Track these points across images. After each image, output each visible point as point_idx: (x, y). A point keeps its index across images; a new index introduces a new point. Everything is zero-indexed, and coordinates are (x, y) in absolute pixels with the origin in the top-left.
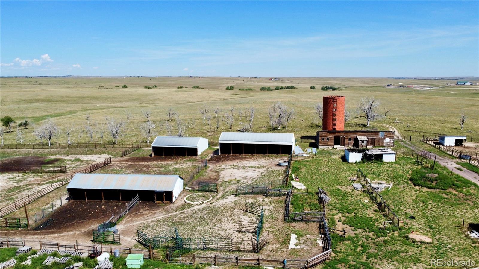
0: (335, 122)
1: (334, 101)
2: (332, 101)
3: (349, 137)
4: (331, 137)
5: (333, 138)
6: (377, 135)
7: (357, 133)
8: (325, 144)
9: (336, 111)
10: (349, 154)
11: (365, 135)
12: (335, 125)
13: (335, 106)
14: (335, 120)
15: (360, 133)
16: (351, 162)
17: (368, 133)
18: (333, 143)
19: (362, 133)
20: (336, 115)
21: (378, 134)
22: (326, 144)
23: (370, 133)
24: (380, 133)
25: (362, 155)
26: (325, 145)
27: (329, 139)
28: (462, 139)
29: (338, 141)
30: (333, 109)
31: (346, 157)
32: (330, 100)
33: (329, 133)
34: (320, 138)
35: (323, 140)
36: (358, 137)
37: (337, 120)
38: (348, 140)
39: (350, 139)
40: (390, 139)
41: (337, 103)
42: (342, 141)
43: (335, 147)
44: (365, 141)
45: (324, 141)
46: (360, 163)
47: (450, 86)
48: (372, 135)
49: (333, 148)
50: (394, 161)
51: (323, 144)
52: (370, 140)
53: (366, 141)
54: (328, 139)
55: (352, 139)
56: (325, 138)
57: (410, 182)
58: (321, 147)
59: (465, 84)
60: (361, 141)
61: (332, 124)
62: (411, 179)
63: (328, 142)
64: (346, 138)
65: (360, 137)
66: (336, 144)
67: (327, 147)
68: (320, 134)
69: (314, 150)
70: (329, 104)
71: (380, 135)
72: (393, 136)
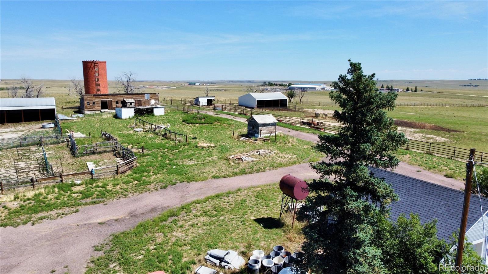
0: (99, 87)
1: (95, 65)
2: (93, 65)
3: (116, 100)
4: (98, 101)
5: (100, 102)
7: (123, 96)
8: (91, 108)
9: (98, 75)
10: (121, 111)
11: (131, 98)
12: (99, 90)
13: (97, 70)
14: (99, 85)
15: (127, 96)
16: (125, 118)
17: (135, 96)
18: (100, 108)
19: (129, 96)
20: (100, 80)
21: (144, 97)
22: (92, 108)
23: (136, 96)
24: (146, 95)
25: (135, 110)
26: (91, 110)
27: (96, 103)
28: (212, 100)
29: (105, 105)
30: (95, 73)
31: (118, 115)
32: (91, 63)
33: (94, 97)
34: (85, 102)
36: (125, 100)
37: (101, 85)
38: (115, 103)
39: (117, 103)
40: (155, 100)
41: (99, 68)
42: (109, 104)
43: (103, 111)
44: (133, 102)
45: (91, 106)
46: (133, 118)
47: (184, 86)
48: (139, 98)
49: (101, 112)
50: (163, 114)
51: (90, 108)
52: (137, 102)
53: (134, 102)
54: (94, 103)
55: (120, 102)
56: (91, 102)
57: (184, 123)
58: (87, 112)
60: (129, 102)
61: (95, 90)
62: (183, 121)
63: (94, 106)
64: (113, 101)
65: (127, 99)
66: (103, 108)
67: (94, 111)
68: (84, 98)
69: (81, 115)
70: (91, 69)
71: (146, 97)
72: (157, 97)
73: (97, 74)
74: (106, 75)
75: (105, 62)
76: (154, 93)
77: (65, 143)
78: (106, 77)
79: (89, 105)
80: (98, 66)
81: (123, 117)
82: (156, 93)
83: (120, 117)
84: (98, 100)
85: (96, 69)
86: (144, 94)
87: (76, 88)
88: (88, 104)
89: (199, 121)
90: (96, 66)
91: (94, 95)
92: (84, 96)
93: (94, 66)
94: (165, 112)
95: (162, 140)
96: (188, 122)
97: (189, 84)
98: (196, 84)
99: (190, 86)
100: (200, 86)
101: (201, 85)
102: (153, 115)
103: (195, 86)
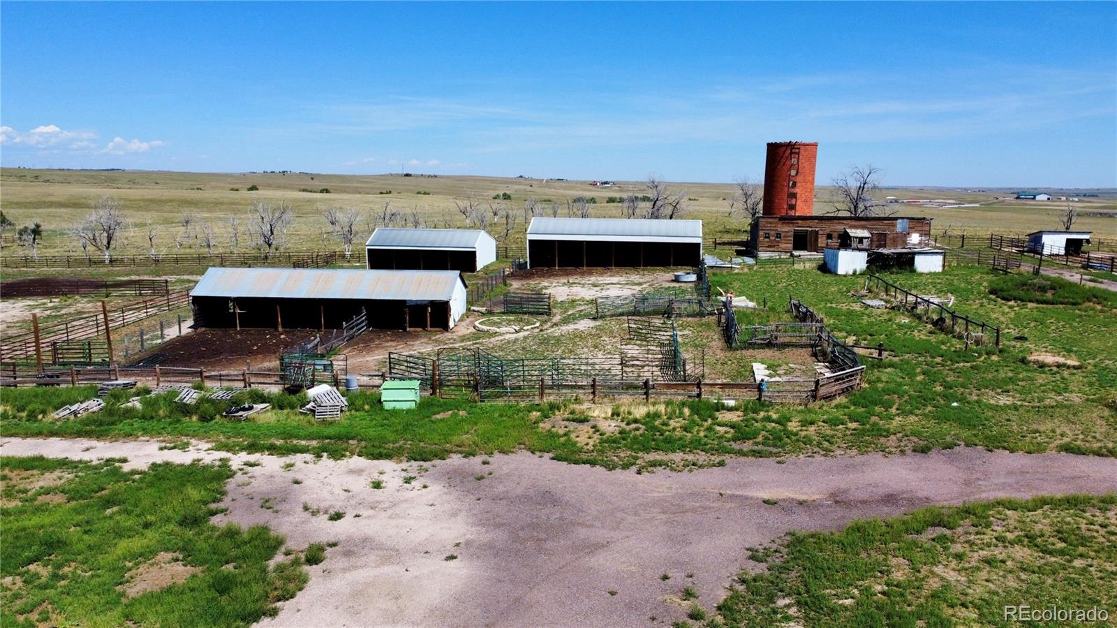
0: (793, 201)
1: (794, 151)
2: (788, 151)
3: (828, 231)
4: (787, 232)
5: (792, 234)
6: (892, 228)
7: (845, 222)
8: (771, 247)
9: (797, 174)
10: (836, 257)
11: (863, 227)
12: (792, 207)
13: (795, 163)
14: (794, 196)
15: (853, 223)
16: (844, 273)
17: (872, 222)
18: (791, 246)
19: (858, 223)
20: (798, 184)
21: (894, 226)
22: (774, 246)
23: (875, 222)
24: (900, 221)
25: (868, 256)
26: (772, 249)
27: (783, 235)
28: (1080, 241)
29: (802, 241)
30: (789, 170)
31: (829, 266)
32: (784, 148)
33: (781, 222)
34: (761, 233)
35: (769, 237)
36: (848, 231)
37: (798, 196)
38: (825, 238)
39: (829, 236)
40: (921, 236)
41: (801, 157)
42: (810, 241)
43: (796, 253)
44: (866, 238)
45: (771, 241)
46: (862, 274)
47: (1003, 201)
48: (880, 228)
49: (792, 255)
50: (939, 269)
51: (768, 247)
52: (875, 238)
53: (868, 238)
54: (778, 235)
55: (835, 235)
56: (773, 233)
57: (993, 297)
58: (763, 255)
59: (1034, 198)
60: (856, 238)
61: (785, 207)
62: (991, 292)
63: (778, 242)
64: (820, 232)
65: (854, 231)
66: (796, 248)
67: (777, 254)
68: (760, 224)
69: (750, 261)
70: (783, 160)
71: (898, 226)
72: (927, 228)
73: (793, 173)
74: (814, 175)
75: (815, 145)
76: (919, 217)
77: (714, 317)
78: (813, 179)
79: (767, 240)
80: (798, 153)
81: (841, 271)
82: (924, 219)
83: (833, 270)
84: (787, 229)
85: (794, 161)
86: (896, 219)
87: (746, 202)
88: (766, 237)
89: (1038, 295)
90: (795, 153)
91: (781, 219)
92: (761, 220)
93: (791, 153)
94: (944, 266)
95: (931, 333)
96: (1005, 294)
97: (1018, 198)
98: (1038, 198)
99: (1019, 201)
100: (1049, 203)
101: (1053, 201)
102: (913, 271)
103: (1032, 202)
